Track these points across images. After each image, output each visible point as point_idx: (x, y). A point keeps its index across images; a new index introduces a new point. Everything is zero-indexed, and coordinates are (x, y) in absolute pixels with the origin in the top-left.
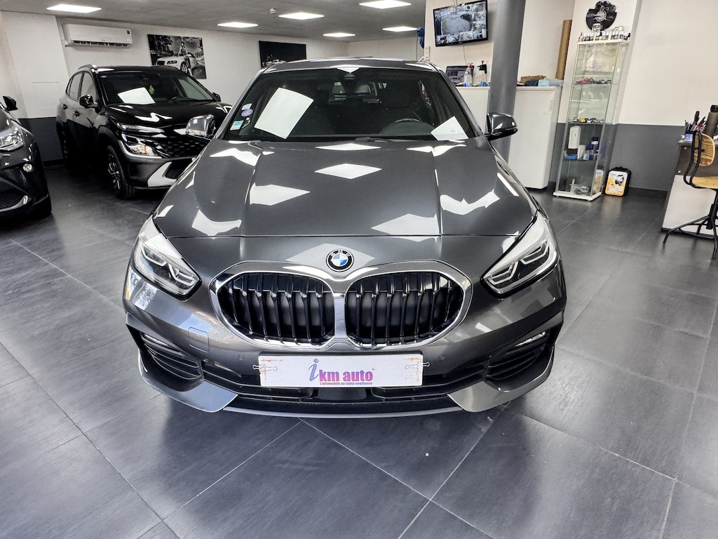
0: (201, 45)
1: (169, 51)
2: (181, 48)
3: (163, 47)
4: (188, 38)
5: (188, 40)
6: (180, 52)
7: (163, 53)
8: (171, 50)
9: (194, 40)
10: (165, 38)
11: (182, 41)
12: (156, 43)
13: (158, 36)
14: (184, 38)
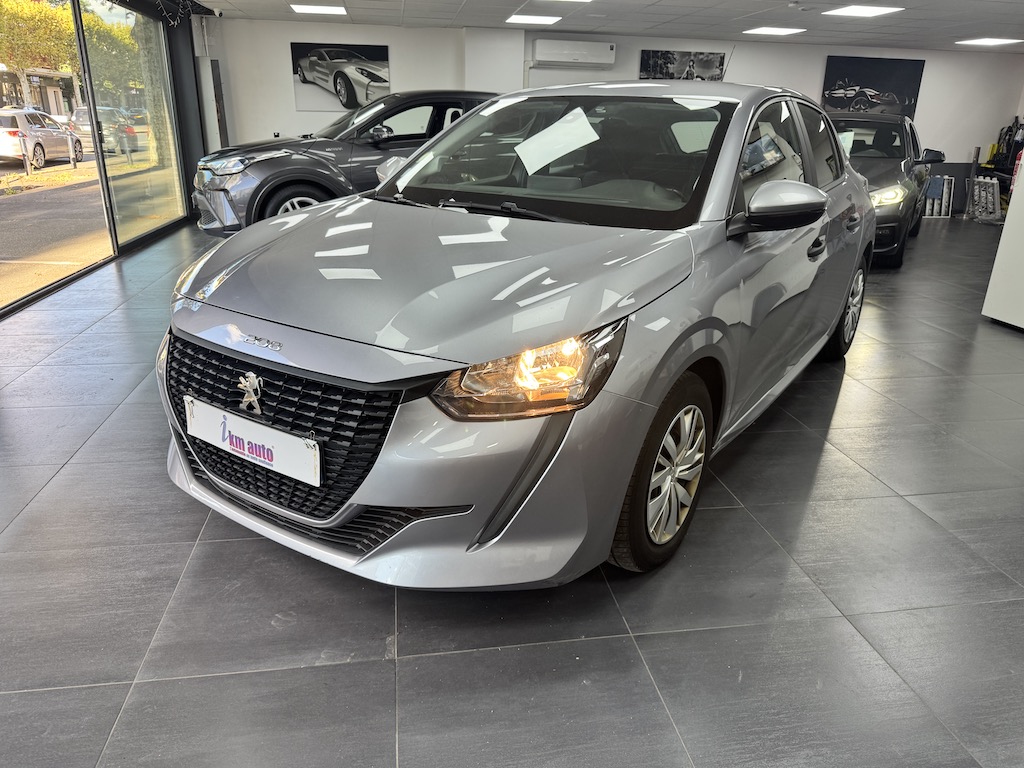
0: (722, 64)
1: (667, 73)
2: (688, 68)
3: (661, 67)
4: (702, 53)
5: (701, 57)
6: (684, 75)
7: (658, 75)
8: (671, 71)
9: (712, 56)
10: (667, 56)
11: (692, 58)
12: (651, 62)
13: (656, 52)
14: (696, 54)
